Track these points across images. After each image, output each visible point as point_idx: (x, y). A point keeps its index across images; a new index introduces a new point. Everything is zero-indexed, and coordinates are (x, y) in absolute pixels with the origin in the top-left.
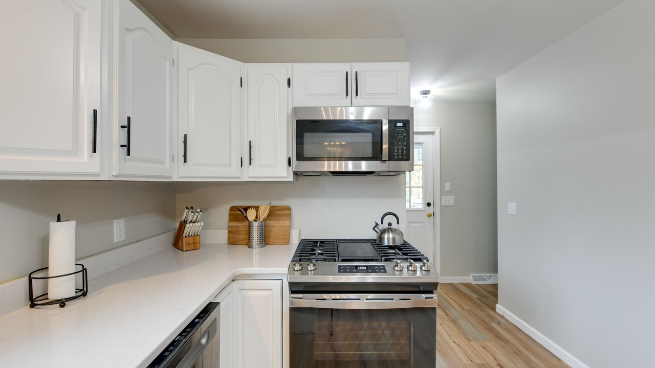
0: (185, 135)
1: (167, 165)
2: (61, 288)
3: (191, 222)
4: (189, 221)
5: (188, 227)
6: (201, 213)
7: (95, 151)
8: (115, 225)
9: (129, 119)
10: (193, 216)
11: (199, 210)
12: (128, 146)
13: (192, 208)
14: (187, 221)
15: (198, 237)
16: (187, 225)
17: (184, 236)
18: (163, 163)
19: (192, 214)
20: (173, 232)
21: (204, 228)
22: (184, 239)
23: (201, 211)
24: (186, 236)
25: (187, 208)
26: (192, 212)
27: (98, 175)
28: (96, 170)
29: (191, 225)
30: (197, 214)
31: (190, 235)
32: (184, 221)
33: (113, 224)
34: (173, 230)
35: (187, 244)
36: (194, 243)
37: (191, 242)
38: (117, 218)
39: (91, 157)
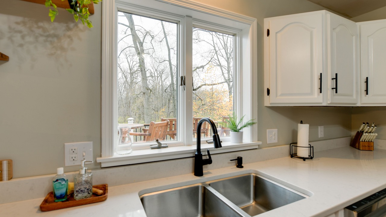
0: (367, 78)
1: (354, 97)
2: (303, 152)
3: (366, 132)
4: (365, 131)
5: (365, 136)
6: (375, 127)
7: (321, 92)
8: (319, 129)
9: (336, 74)
10: (369, 129)
11: (373, 125)
12: (336, 88)
13: (368, 123)
14: (363, 131)
15: (372, 143)
16: (364, 134)
17: (361, 140)
18: (352, 96)
19: (368, 127)
20: (350, 137)
21: (377, 138)
22: (361, 143)
23: (376, 126)
24: (362, 141)
25: (364, 123)
26: (368, 126)
27: (321, 103)
28: (321, 101)
29: (367, 134)
30: (372, 127)
31: (366, 141)
32: (361, 131)
33: (318, 128)
34: (350, 136)
35: (363, 146)
36: (369, 146)
37: (366, 145)
38: (320, 125)
39: (319, 95)
